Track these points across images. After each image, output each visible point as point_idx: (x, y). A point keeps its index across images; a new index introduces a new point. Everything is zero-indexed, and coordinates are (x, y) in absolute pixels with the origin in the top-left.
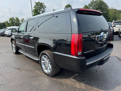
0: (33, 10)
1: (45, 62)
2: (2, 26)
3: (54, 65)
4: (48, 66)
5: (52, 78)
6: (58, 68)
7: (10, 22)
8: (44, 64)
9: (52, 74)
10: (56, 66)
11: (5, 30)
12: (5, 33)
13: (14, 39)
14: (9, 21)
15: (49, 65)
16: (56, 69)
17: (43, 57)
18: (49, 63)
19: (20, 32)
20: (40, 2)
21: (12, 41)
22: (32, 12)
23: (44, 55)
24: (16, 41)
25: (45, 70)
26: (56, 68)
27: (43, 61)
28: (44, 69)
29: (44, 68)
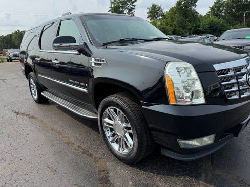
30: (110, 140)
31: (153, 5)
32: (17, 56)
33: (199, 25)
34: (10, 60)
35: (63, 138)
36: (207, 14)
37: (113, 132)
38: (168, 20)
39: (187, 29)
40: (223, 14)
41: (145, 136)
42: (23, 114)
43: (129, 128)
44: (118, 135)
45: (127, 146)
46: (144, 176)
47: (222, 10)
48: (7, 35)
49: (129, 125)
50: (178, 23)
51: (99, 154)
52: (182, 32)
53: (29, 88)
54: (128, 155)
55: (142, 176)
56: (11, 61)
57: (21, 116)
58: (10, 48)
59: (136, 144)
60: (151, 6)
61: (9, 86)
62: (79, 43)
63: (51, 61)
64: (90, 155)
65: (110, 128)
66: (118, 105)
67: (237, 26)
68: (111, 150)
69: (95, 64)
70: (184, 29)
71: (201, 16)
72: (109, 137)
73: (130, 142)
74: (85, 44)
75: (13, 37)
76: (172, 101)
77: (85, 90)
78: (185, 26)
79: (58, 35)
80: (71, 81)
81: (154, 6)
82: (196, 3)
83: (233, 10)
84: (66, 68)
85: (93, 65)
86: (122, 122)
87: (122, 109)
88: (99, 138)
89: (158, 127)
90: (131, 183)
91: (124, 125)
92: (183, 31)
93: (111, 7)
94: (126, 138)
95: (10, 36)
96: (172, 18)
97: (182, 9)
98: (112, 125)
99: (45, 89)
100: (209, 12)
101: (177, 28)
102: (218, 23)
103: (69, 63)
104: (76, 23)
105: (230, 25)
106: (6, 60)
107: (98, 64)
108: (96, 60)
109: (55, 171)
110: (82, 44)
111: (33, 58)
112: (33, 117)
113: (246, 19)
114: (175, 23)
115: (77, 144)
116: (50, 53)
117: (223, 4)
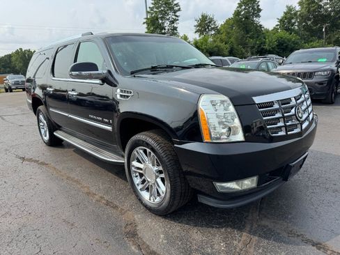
30: (139, 188)
31: (202, 16)
32: (18, 84)
33: (265, 43)
34: (9, 90)
35: (82, 187)
36: (275, 28)
37: (143, 178)
38: (223, 36)
39: (248, 47)
40: (296, 28)
41: (179, 180)
42: (30, 160)
43: (160, 172)
44: (149, 182)
45: (159, 194)
46: (179, 228)
47: (295, 23)
48: (5, 56)
49: (161, 168)
50: (237, 39)
51: (126, 205)
52: (242, 51)
53: (37, 127)
54: (160, 204)
55: (176, 228)
56: (11, 91)
57: (27, 162)
58: (9, 73)
59: (169, 190)
60: (201, 17)
61: (11, 125)
62: (102, 70)
63: (66, 91)
64: (115, 207)
65: (139, 173)
66: (148, 145)
67: (314, 44)
68: (140, 199)
69: (121, 96)
70: (244, 48)
71: (267, 31)
72: (138, 185)
73: (163, 188)
74: (109, 72)
75: (13, 59)
76: (206, 139)
77: (109, 128)
78: (246, 44)
79: (75, 61)
80: (92, 116)
81: (204, 18)
82: (260, 13)
83: (309, 23)
84: (85, 100)
85: (118, 97)
86: (153, 165)
87: (153, 149)
88: (126, 186)
89: (196, 171)
90: (162, 236)
91: (156, 168)
92: (244, 51)
93: (147, 18)
94: (158, 184)
95: (9, 56)
96: (228, 33)
97: (242, 22)
98: (141, 169)
99: (58, 128)
100: (277, 25)
101: (235, 46)
102: (289, 40)
103: (89, 94)
104: (99, 47)
105: (305, 43)
106: (4, 90)
107: (125, 96)
108: (122, 91)
109: (72, 225)
110: (105, 72)
111: (43, 88)
112: (43, 164)
113: (326, 35)
114: (232, 39)
115: (100, 195)
116: (65, 82)
117: (295, 14)
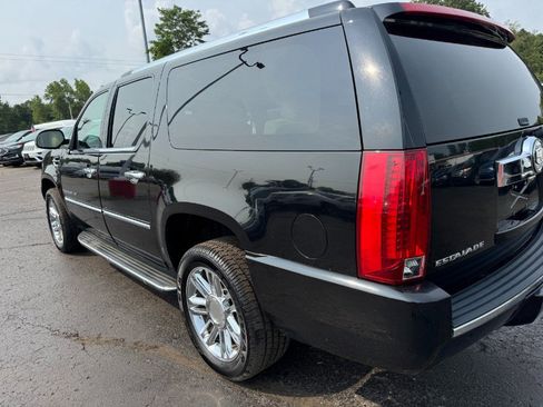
0: (150, 46)
1: (208, 304)
2: (17, 119)
3: (258, 327)
4: (225, 328)
5: (246, 390)
6: (276, 340)
7: (48, 102)
8: (205, 312)
9: (244, 371)
10: (268, 327)
11: (24, 139)
12: (23, 152)
13: (55, 179)
14: (47, 97)
15: (231, 319)
16: (269, 346)
17: (196, 276)
18: (228, 312)
19: (84, 145)
20: (184, 9)
21: (48, 192)
22: (148, 52)
23: (201, 269)
24: (65, 191)
25: (209, 344)
26: (269, 340)
27: (194, 299)
28: (205, 340)
29: (203, 336)
